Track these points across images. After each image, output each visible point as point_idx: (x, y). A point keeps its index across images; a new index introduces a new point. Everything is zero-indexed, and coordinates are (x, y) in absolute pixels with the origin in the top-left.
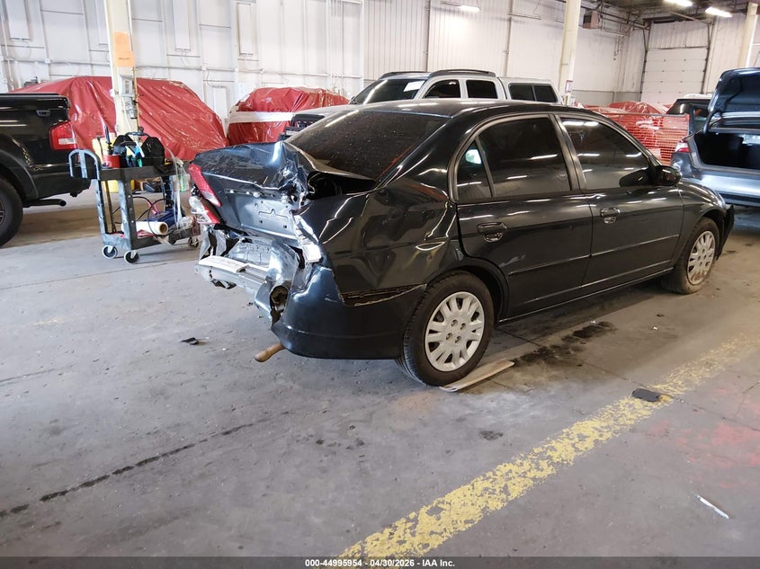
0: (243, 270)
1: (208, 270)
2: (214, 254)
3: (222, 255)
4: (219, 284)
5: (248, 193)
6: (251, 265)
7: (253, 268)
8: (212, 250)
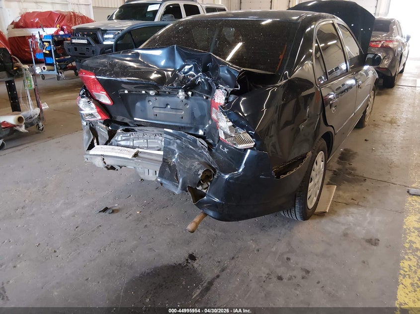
0: (136, 155)
1: (100, 159)
2: (98, 144)
3: (106, 144)
4: (112, 168)
5: (144, 92)
6: (140, 150)
7: (145, 153)
8: (95, 141)
